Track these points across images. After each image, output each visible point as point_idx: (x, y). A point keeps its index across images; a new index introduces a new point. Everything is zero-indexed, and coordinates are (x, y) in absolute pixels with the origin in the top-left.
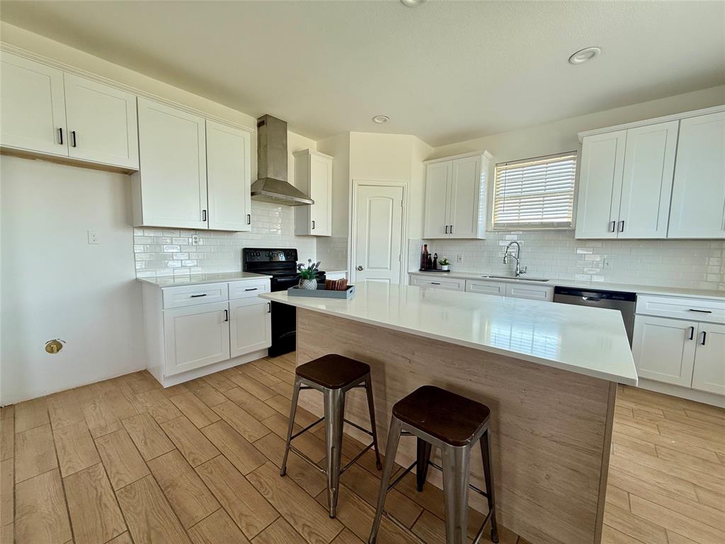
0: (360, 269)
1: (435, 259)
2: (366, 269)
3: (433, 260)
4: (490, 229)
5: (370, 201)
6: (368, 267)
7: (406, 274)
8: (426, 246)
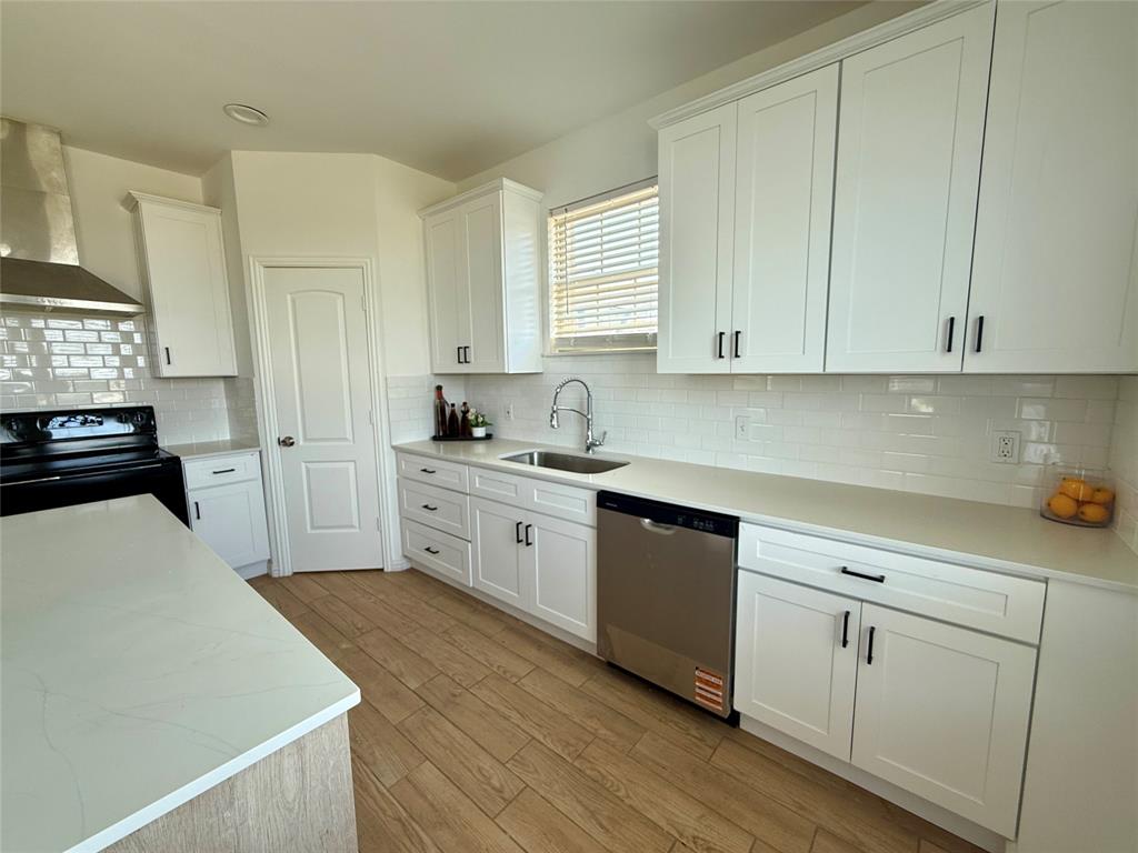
0: (287, 442)
1: (465, 413)
2: (301, 443)
3: (460, 416)
4: (547, 353)
5: (293, 301)
6: (306, 439)
7: (387, 448)
8: (439, 388)
